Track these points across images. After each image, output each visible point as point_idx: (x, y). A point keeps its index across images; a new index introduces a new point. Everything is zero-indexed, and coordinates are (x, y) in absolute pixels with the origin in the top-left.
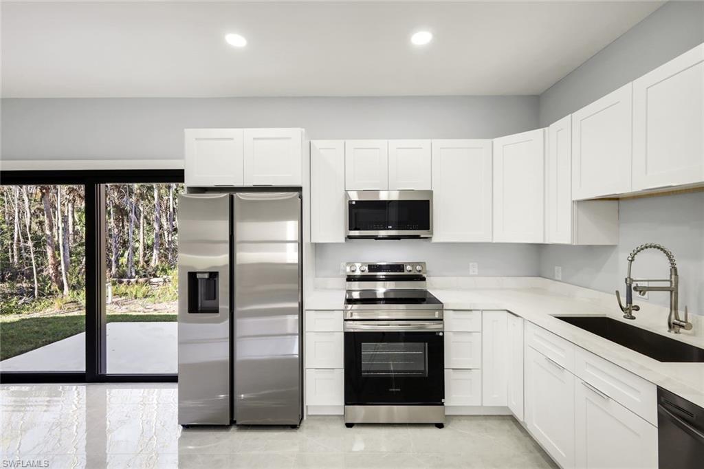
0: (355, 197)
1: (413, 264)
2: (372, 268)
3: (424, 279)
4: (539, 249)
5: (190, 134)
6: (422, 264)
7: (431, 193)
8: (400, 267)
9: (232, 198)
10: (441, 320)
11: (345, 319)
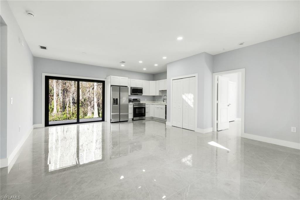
2: (133, 99)
4: (154, 96)
5: (112, 77)
6: (140, 99)
7: (143, 88)
8: (137, 99)
9: (120, 87)
10: (145, 105)
11: (133, 106)
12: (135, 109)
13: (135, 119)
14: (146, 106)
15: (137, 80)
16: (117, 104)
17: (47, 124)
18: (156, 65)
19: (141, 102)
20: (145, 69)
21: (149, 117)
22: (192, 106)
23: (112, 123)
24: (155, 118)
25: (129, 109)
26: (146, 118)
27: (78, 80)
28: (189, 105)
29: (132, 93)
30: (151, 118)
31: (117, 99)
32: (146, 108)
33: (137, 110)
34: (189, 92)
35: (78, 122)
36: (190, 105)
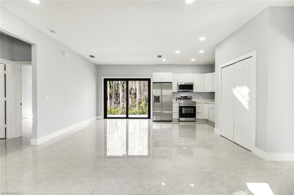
0: (180, 84)
1: (189, 96)
2: (182, 97)
3: (191, 99)
4: (212, 93)
5: (154, 73)
6: (191, 96)
7: (193, 83)
8: (187, 97)
9: (162, 84)
10: (195, 104)
11: (179, 104)
12: (181, 108)
13: (181, 119)
14: (197, 105)
15: (187, 74)
16: (159, 102)
17: (105, 117)
18: (202, 52)
19: (193, 100)
20: (193, 60)
21: (202, 119)
22: (247, 107)
23: (155, 121)
24: (210, 122)
25: (173, 107)
26: (196, 120)
27: (127, 80)
28: (242, 105)
29: (179, 89)
30: (206, 120)
31: (159, 97)
32: (197, 108)
33: (183, 109)
34: (242, 85)
35: (127, 117)
36: (245, 106)
